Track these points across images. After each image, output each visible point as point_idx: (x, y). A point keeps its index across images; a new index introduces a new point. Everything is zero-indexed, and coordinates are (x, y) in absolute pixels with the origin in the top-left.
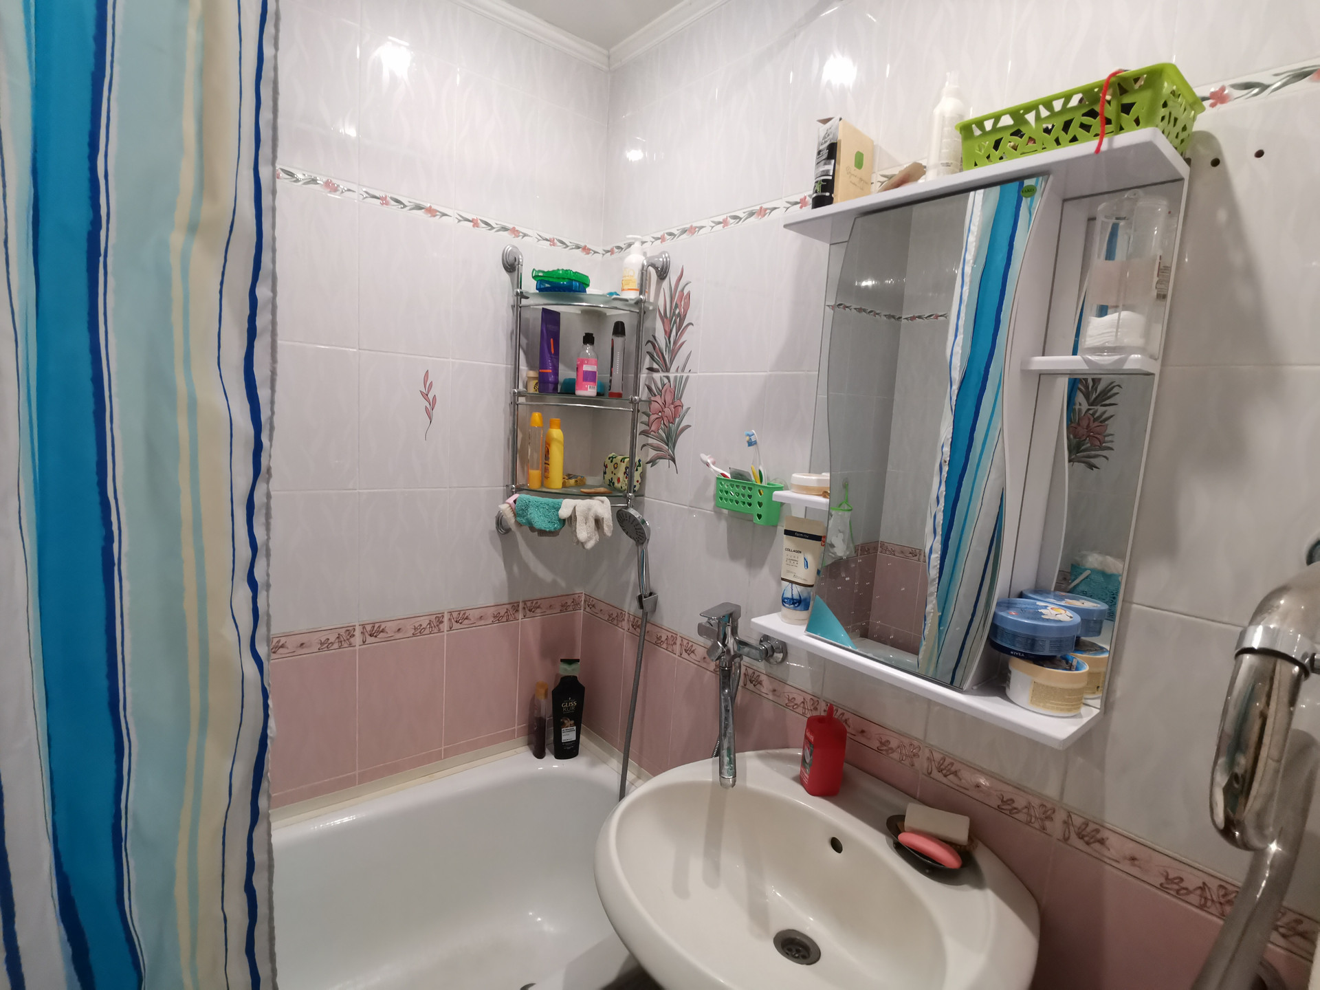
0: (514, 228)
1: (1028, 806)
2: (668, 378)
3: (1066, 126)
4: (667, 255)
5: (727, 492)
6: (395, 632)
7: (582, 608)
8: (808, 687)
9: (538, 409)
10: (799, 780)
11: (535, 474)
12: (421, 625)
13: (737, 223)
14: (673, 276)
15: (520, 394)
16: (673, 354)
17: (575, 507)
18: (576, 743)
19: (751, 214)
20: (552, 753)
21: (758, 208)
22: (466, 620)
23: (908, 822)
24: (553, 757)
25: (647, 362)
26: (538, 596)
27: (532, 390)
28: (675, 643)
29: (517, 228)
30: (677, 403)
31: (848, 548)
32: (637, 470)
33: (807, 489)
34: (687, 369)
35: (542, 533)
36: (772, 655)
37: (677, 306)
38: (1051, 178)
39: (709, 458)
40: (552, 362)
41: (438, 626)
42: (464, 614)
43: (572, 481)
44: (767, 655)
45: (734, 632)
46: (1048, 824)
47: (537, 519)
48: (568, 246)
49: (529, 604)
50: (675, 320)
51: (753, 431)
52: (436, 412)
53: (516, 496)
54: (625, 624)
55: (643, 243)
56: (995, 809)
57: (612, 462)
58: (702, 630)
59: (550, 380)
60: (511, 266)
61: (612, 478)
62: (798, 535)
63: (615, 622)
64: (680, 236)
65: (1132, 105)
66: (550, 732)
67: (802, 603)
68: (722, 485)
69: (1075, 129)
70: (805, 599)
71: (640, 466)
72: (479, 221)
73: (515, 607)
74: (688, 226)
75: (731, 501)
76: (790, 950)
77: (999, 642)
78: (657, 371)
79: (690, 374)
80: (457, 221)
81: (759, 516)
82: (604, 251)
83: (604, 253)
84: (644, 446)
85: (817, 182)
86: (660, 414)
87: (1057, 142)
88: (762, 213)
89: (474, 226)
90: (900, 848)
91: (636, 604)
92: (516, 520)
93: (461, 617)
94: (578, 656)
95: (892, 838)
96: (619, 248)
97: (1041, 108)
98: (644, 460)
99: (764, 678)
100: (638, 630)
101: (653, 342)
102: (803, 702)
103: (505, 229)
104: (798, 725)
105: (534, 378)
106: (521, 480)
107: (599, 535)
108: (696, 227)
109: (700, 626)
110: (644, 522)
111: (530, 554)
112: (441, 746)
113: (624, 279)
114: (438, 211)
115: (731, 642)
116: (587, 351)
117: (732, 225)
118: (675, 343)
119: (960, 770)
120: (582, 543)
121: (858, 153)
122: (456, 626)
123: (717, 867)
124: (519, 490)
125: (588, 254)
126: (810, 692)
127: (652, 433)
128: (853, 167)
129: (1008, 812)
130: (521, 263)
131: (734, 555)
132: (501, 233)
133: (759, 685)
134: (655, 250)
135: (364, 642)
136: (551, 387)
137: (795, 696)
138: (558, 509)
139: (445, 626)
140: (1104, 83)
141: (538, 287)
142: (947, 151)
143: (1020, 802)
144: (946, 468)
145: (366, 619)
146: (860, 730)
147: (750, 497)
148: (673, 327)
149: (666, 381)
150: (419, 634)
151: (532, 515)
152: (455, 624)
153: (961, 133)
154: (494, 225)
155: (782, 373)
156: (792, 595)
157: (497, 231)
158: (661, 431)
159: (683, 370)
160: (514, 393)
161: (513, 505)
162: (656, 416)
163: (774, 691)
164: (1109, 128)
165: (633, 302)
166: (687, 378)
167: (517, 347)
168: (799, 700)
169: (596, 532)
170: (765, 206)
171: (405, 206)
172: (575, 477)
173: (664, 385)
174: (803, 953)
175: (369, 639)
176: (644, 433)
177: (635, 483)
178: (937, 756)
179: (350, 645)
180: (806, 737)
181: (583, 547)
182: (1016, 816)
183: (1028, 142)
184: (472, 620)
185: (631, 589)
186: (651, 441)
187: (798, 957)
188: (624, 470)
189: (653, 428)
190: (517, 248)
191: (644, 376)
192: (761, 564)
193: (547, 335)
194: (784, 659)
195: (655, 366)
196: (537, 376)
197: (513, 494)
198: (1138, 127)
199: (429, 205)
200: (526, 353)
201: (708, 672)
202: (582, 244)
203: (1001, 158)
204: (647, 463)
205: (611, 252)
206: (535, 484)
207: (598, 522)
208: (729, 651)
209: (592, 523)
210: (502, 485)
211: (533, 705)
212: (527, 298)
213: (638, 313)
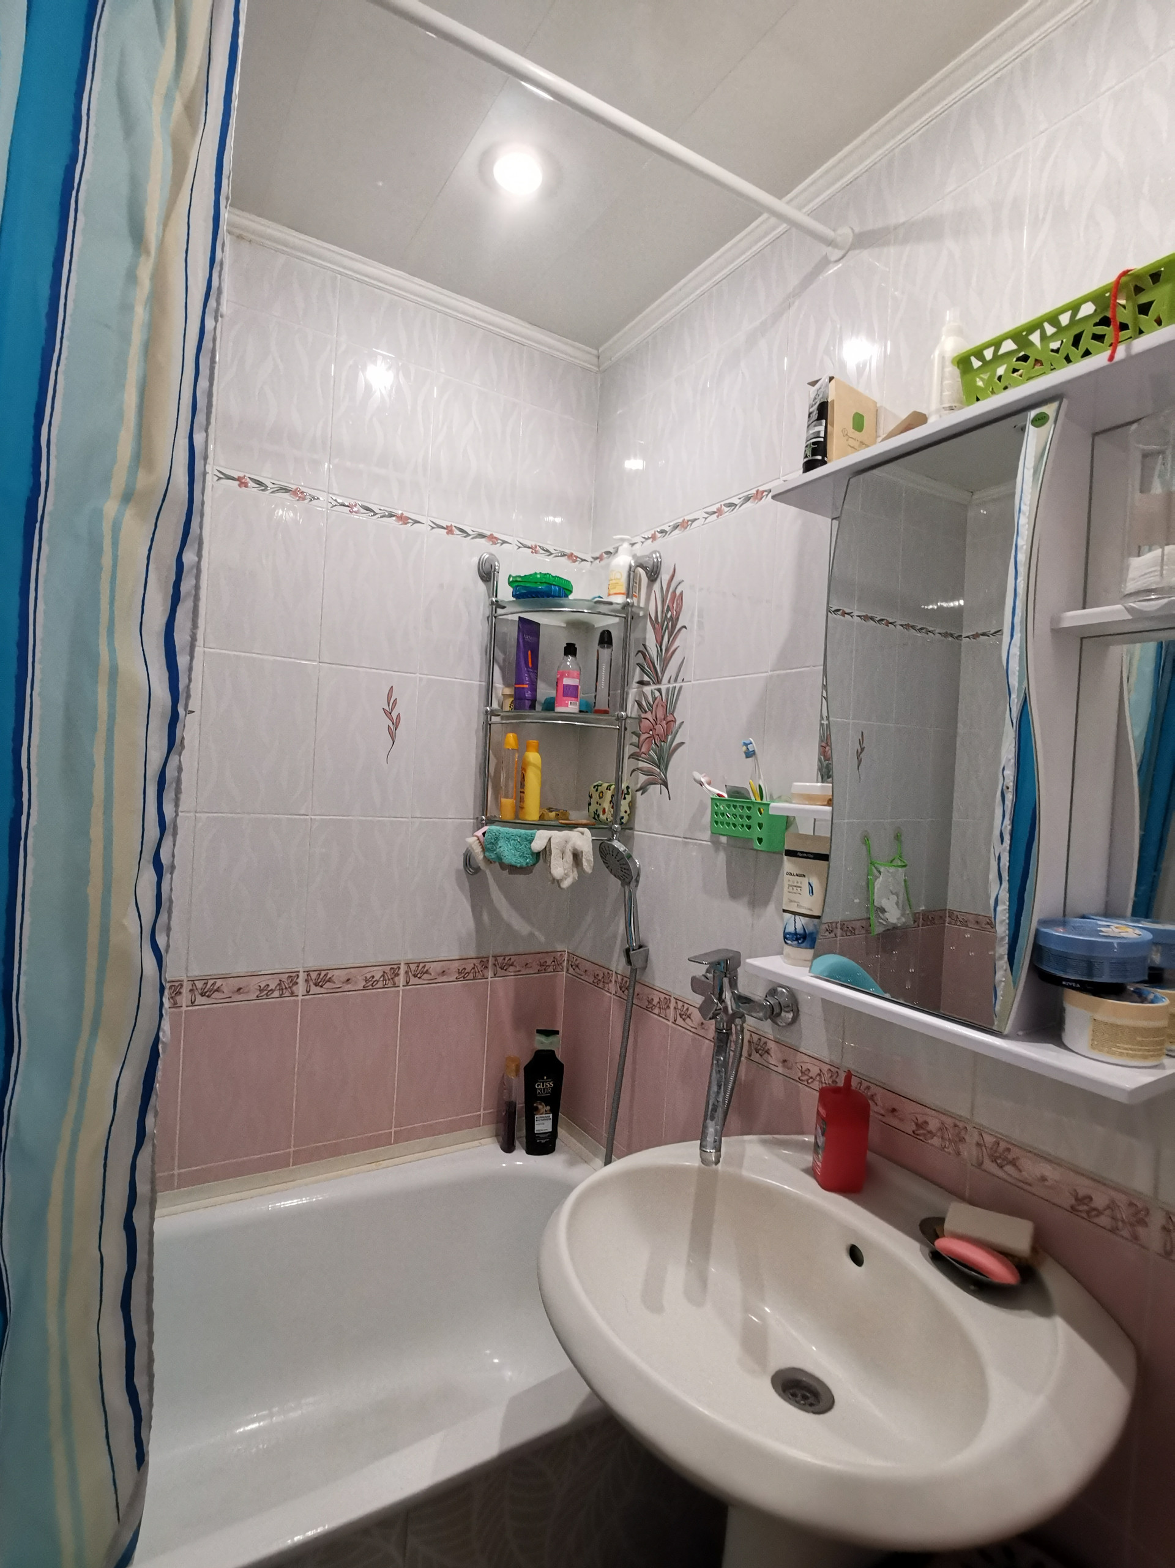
0: (492, 535)
1: (1112, 1206)
2: (659, 690)
3: (1077, 340)
4: (658, 555)
5: (723, 815)
6: (343, 983)
7: (565, 970)
8: (824, 1054)
9: (514, 728)
10: (811, 1172)
11: (508, 803)
12: (373, 977)
13: (733, 510)
14: (665, 577)
15: (493, 713)
16: (665, 663)
17: (550, 839)
18: (553, 1135)
19: (748, 499)
20: (524, 1149)
21: (754, 491)
22: (425, 975)
23: (948, 1226)
24: (524, 1152)
25: (637, 674)
26: (511, 950)
27: (507, 708)
28: (668, 1007)
29: (496, 535)
30: (670, 718)
31: (903, 915)
32: (625, 798)
33: (810, 799)
34: (680, 679)
35: (513, 869)
36: (779, 1015)
37: (668, 609)
38: (1065, 402)
39: (703, 777)
40: (530, 677)
41: (392, 979)
42: (424, 967)
43: (553, 814)
44: (773, 1013)
45: (733, 984)
46: (1141, 1230)
47: (506, 853)
48: (551, 554)
49: (500, 960)
50: (668, 624)
51: (751, 739)
52: (400, 732)
53: (485, 829)
54: (612, 987)
55: (633, 545)
56: (1067, 1210)
57: (597, 790)
58: (696, 985)
59: (527, 696)
60: (487, 574)
61: (597, 810)
62: (801, 855)
63: (601, 985)
64: (671, 532)
65: (1150, 304)
66: (521, 1122)
67: (808, 939)
68: (717, 806)
69: (1086, 342)
70: (811, 934)
71: (628, 793)
72: (454, 528)
73: (484, 962)
74: (680, 520)
75: (728, 824)
76: (794, 1395)
77: (1045, 968)
78: (648, 684)
79: (682, 684)
80: (430, 528)
81: (760, 840)
82: (593, 558)
83: (592, 560)
84: (633, 771)
85: (807, 446)
86: (651, 732)
87: (1068, 359)
88: (759, 497)
89: (447, 533)
90: (938, 1258)
91: (623, 960)
92: (485, 856)
93: (419, 970)
94: (559, 1027)
95: (928, 1246)
96: (608, 553)
97: (1046, 325)
98: (633, 788)
99: (771, 1045)
100: (626, 992)
101: (643, 652)
102: (819, 1075)
103: (481, 536)
104: (810, 1102)
105: (510, 696)
106: (492, 811)
107: (578, 872)
108: (688, 521)
109: (694, 979)
110: (630, 857)
111: (504, 900)
112: (391, 1128)
113: (611, 582)
114: (410, 519)
115: (727, 995)
116: (568, 663)
117: (727, 514)
118: (667, 650)
119: (1018, 1158)
120: (558, 881)
121: (857, 414)
122: (413, 980)
123: (703, 1279)
124: (490, 821)
125: (575, 561)
126: (827, 1060)
127: (643, 755)
128: (851, 432)
129: (1084, 1215)
130: (497, 570)
131: (734, 894)
132: (478, 540)
133: (766, 1054)
134: (643, 550)
135: (308, 992)
136: (527, 703)
137: (809, 1066)
138: (531, 841)
139: (401, 980)
140: (1112, 285)
141: (514, 593)
142: (950, 393)
143: (1100, 1200)
144: (1009, 797)
145: (312, 963)
146: (890, 1109)
147: (749, 818)
148: (664, 633)
149: (657, 694)
150: (371, 987)
151: (502, 849)
152: (412, 978)
153: (958, 367)
154: (470, 532)
155: (785, 672)
156: (796, 929)
157: (473, 538)
158: (652, 753)
159: (676, 680)
160: (487, 712)
161: (482, 838)
162: (647, 735)
163: (785, 1061)
164: (1124, 334)
165: (619, 607)
166: (681, 688)
167: (491, 660)
168: (814, 1071)
169: (575, 869)
170: (761, 489)
171: (376, 514)
172: (557, 810)
173: (655, 699)
174: (812, 1400)
175: (314, 990)
176: (635, 756)
177: (622, 814)
178: (989, 1140)
179: (292, 994)
180: (818, 1112)
181: (559, 886)
182: (1096, 1220)
183: (1035, 365)
184: (432, 974)
185: (619, 942)
186: (641, 764)
187: (804, 1405)
188: (610, 799)
189: (643, 750)
190: (494, 556)
191: (633, 692)
192: (766, 903)
193: (524, 647)
194: (795, 1019)
195: (646, 678)
196: (513, 693)
197: (483, 827)
198: (1161, 327)
199: (400, 512)
200: (501, 668)
201: (707, 1041)
202: (568, 551)
203: (1006, 388)
204: (637, 791)
205: (600, 558)
206: (508, 815)
207: (577, 856)
208: (726, 1009)
209: (569, 857)
210: (472, 817)
211: (503, 1085)
212: (504, 607)
213: (625, 618)
